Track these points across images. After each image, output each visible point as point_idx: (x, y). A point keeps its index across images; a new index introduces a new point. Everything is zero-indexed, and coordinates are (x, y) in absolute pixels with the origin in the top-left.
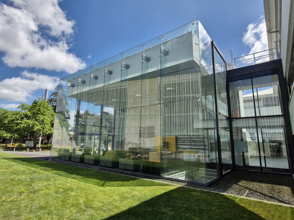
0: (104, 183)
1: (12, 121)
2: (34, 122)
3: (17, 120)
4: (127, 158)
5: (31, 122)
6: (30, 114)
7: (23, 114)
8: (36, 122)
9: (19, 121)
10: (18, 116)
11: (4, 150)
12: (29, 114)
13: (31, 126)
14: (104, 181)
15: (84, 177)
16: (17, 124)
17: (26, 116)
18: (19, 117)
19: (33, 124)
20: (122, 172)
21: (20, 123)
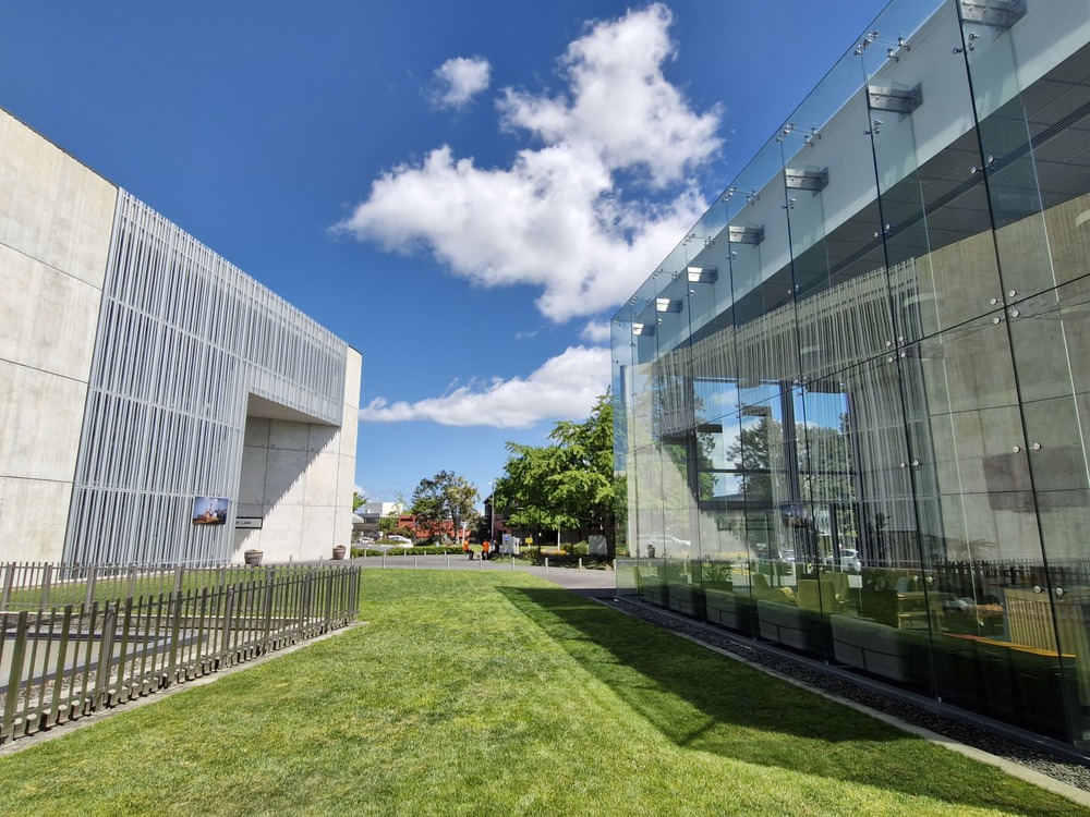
0: (709, 726)
1: (542, 477)
2: (593, 476)
3: (553, 471)
4: (905, 611)
5: (584, 476)
6: (582, 452)
7: (565, 452)
8: (600, 476)
9: (557, 477)
10: (552, 461)
11: (534, 564)
12: (578, 450)
13: (586, 488)
14: (708, 719)
15: (654, 683)
16: (556, 485)
17: (573, 459)
18: (556, 464)
19: (592, 481)
20: (846, 683)
21: (561, 482)
